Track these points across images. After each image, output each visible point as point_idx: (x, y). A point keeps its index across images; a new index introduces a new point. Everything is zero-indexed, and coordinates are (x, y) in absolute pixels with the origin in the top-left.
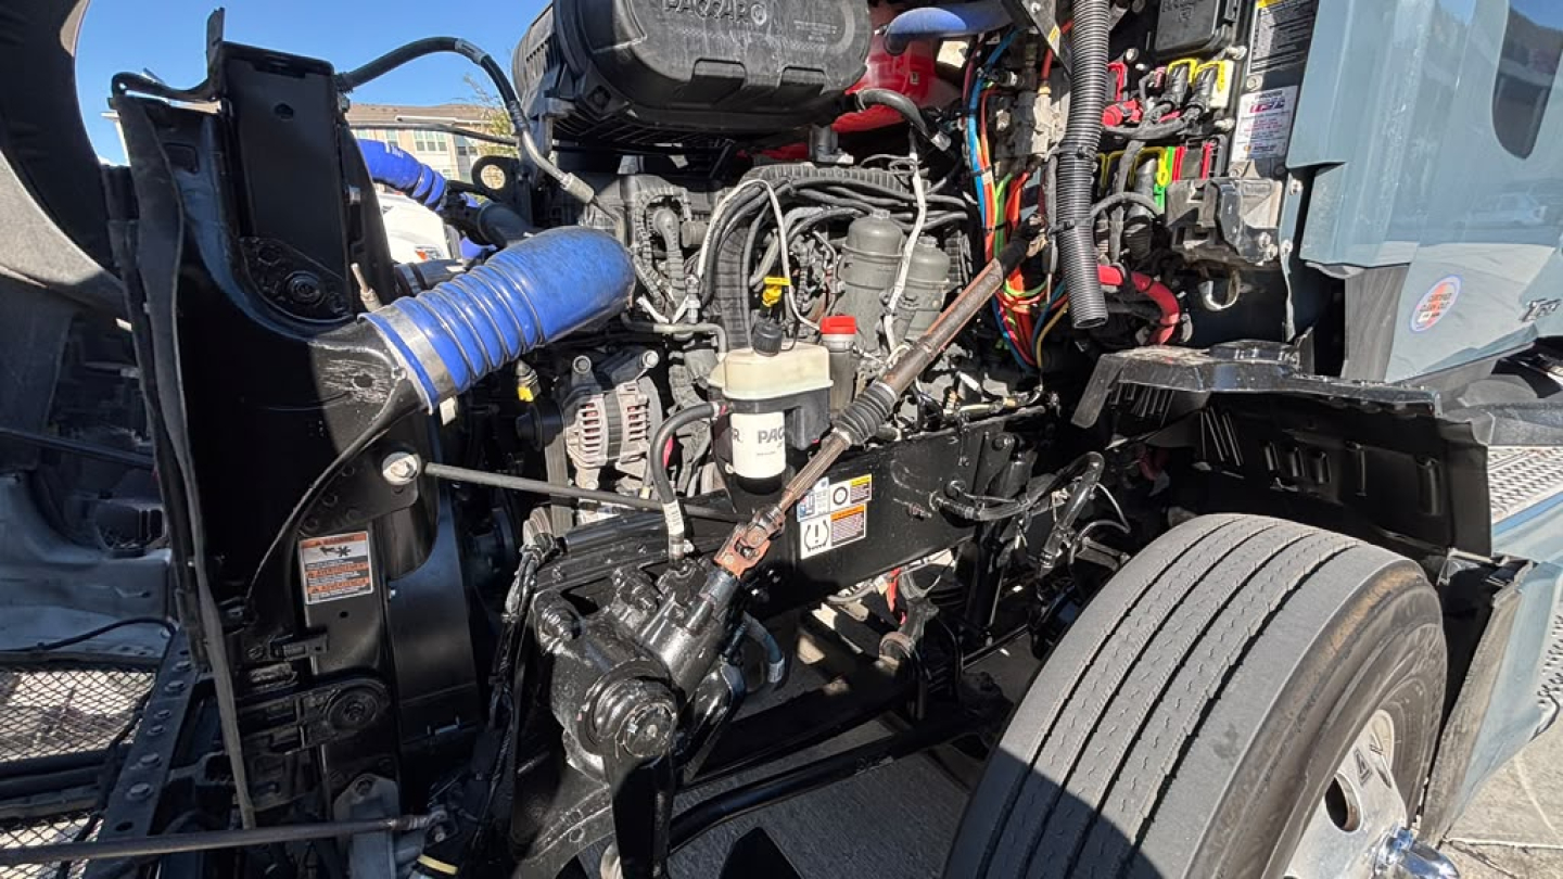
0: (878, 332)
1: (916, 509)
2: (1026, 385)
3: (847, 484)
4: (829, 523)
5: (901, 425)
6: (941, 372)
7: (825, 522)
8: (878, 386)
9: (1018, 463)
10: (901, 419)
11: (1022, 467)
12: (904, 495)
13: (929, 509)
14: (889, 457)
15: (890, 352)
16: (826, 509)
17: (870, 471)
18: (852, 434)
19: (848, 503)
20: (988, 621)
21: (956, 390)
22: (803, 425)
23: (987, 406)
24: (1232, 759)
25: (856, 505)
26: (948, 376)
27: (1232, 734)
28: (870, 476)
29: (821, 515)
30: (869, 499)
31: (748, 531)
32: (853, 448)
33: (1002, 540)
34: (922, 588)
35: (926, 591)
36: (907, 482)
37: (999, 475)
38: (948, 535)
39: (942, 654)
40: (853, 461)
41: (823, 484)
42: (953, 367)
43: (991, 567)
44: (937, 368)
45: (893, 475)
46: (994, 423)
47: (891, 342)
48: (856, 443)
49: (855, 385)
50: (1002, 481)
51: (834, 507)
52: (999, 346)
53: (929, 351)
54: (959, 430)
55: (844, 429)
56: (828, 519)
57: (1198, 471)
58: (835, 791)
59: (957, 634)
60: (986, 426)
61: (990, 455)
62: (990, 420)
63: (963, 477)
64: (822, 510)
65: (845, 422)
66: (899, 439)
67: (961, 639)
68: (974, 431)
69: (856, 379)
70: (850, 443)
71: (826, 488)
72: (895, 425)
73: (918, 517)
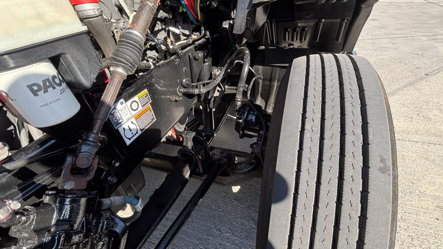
0: (116, 5)
1: (174, 98)
2: (197, 29)
3: (136, 98)
4: (135, 122)
5: (151, 60)
6: (159, 31)
7: (132, 122)
8: (129, 33)
9: (207, 64)
10: (149, 57)
11: (209, 65)
12: (165, 93)
13: (179, 96)
14: (151, 77)
15: (129, 18)
16: (129, 116)
17: (145, 88)
18: (124, 68)
19: (140, 107)
20: (213, 128)
21: (169, 37)
22: (76, 69)
23: (186, 41)
24: (388, 172)
25: (145, 107)
26: (163, 31)
27: (383, 160)
28: (146, 90)
29: (128, 120)
30: (151, 101)
31: (76, 157)
32: (128, 76)
33: (209, 98)
34: (183, 124)
35: (185, 125)
36: (165, 86)
37: (201, 71)
38: (189, 103)
39: (201, 146)
40: (134, 85)
41: (122, 104)
42: (164, 27)
43: (208, 109)
44: (156, 29)
45: (157, 86)
46: (190, 49)
47: (127, 11)
48: (130, 74)
49: (115, 39)
50: (202, 73)
51: (134, 113)
52: (180, 11)
53: (151, 5)
54: (178, 56)
55: (117, 66)
56: (134, 120)
57: (260, 50)
58: (178, 202)
59: (203, 137)
60: (188, 51)
61: (194, 64)
62: (188, 48)
63: (187, 76)
64: (128, 117)
65: (116, 61)
66: (152, 67)
67: (205, 138)
68: (185, 54)
69: (114, 36)
70: (126, 74)
71: (124, 105)
72: (148, 61)
73: (176, 101)
